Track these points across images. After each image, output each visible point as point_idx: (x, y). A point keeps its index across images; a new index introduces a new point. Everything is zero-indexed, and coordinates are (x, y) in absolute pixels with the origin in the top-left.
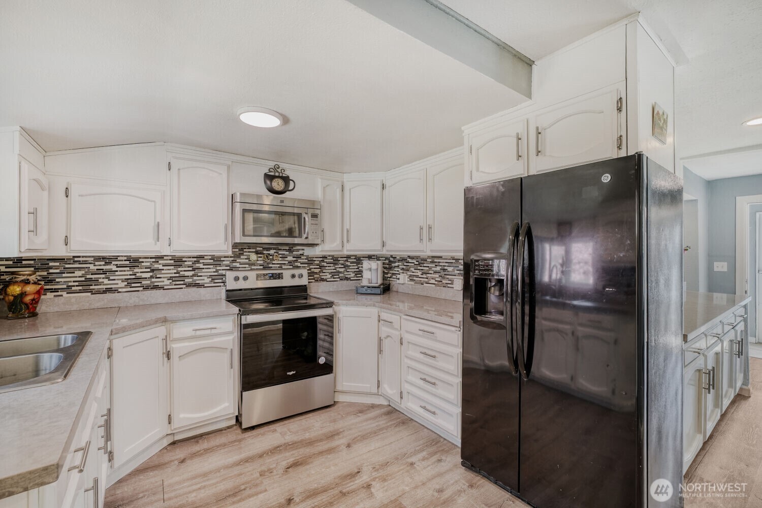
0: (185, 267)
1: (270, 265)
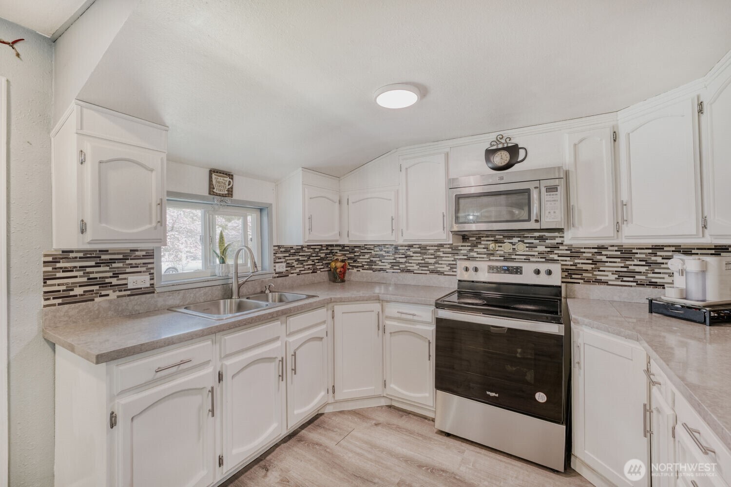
0: (429, 255)
1: (513, 257)
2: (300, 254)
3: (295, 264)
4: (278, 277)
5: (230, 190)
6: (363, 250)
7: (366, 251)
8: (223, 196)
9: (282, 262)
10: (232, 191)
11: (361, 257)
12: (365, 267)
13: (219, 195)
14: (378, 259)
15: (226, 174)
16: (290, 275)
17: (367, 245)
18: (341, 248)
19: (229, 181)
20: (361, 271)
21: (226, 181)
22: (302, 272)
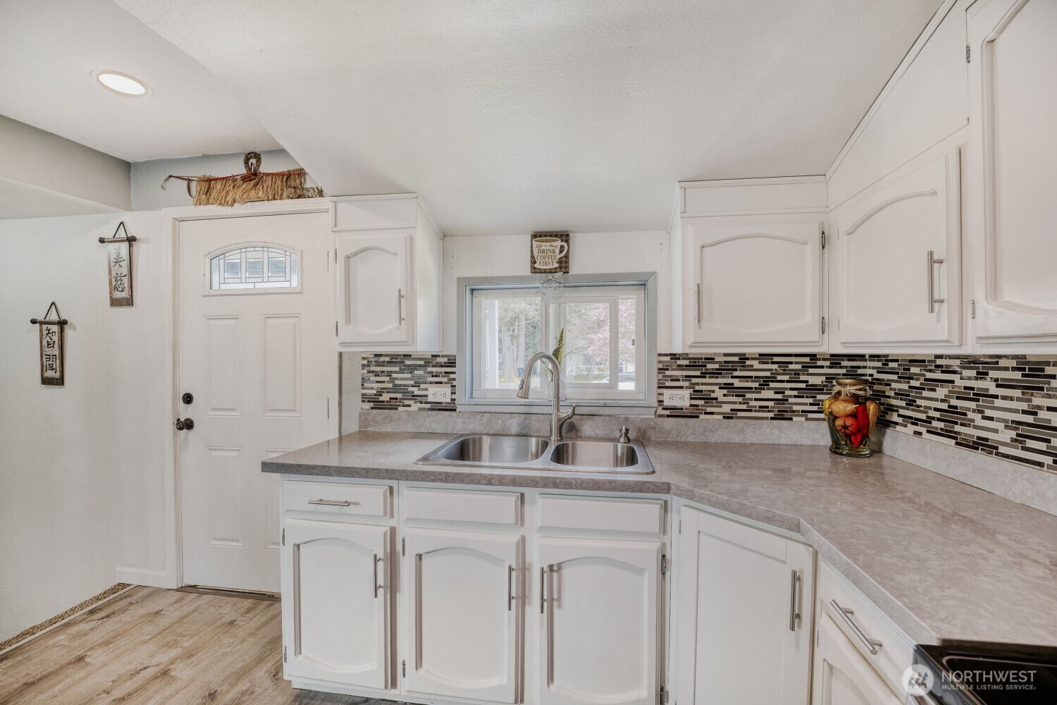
2: (736, 374)
3: (719, 394)
4: (668, 416)
5: (564, 260)
6: (930, 371)
7: (938, 375)
8: (551, 271)
9: (682, 387)
10: (567, 262)
11: (925, 393)
12: (935, 424)
13: (545, 271)
14: (973, 405)
15: (556, 236)
16: (702, 416)
17: (940, 357)
18: (879, 364)
19: (562, 247)
20: (926, 435)
21: (556, 247)
22: (740, 414)
